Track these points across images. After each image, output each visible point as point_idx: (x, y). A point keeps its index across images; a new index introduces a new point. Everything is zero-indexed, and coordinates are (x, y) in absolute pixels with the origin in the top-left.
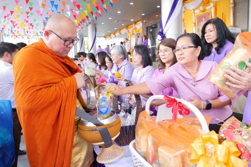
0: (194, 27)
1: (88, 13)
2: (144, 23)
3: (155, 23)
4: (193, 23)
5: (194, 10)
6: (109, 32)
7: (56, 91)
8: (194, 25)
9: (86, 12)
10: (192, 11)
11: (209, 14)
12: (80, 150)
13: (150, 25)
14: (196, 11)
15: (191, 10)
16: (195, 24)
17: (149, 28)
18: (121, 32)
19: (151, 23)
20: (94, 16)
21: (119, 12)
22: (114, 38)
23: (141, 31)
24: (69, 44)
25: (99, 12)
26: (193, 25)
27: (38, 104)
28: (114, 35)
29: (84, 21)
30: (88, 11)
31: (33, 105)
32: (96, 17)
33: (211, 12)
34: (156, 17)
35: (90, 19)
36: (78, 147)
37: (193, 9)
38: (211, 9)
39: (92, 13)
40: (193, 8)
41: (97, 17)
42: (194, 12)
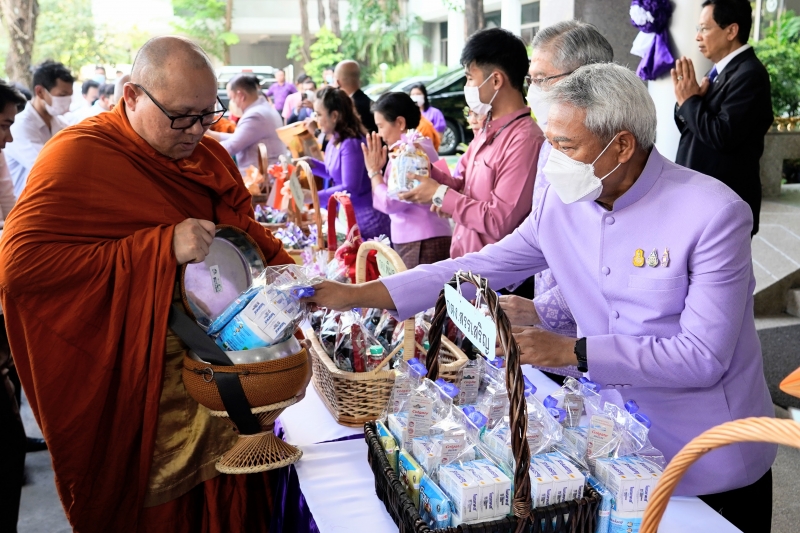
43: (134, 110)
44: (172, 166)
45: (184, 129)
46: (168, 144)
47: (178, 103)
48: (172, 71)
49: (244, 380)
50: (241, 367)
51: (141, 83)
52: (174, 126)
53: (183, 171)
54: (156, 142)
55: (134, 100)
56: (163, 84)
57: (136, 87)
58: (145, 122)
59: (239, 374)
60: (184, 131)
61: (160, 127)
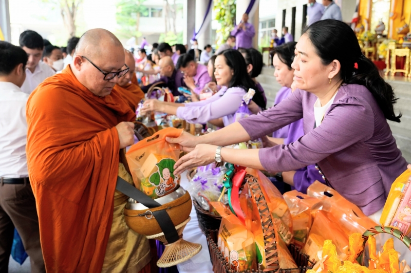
12: (124, 244)
24: (112, 77)
43: (80, 70)
44: (101, 101)
45: (109, 80)
46: (99, 89)
47: (107, 66)
48: (105, 48)
49: (169, 212)
50: (165, 205)
51: (85, 55)
52: (105, 79)
53: (107, 103)
54: (93, 88)
55: (80, 65)
56: (100, 55)
57: (82, 57)
58: (87, 77)
59: (165, 209)
60: (108, 81)
61: (97, 79)
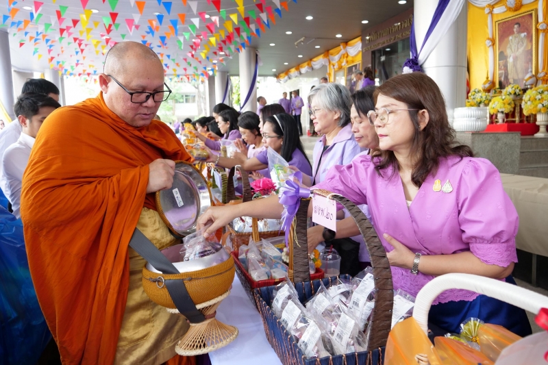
0: (491, 48)
1: (238, 21)
2: (367, 42)
3: (392, 42)
4: (489, 39)
5: (492, 7)
6: (286, 64)
7: (94, 191)
8: (491, 44)
9: (234, 17)
10: (487, 11)
11: (531, 15)
12: (153, 317)
13: (380, 47)
14: (497, 10)
15: (483, 9)
16: (493, 41)
17: (377, 55)
18: (313, 63)
19: (383, 42)
20: (253, 27)
21: (309, 18)
22: (296, 77)
23: (359, 60)
24: (145, 100)
25: (264, 16)
26: (489, 43)
27: (52, 212)
28: (296, 72)
29: (229, 38)
30: (239, 16)
31: (40, 215)
32: (257, 31)
33: (536, 10)
34: (395, 27)
35: (244, 35)
36: (149, 310)
37: (489, 5)
38: (537, 4)
39: (247, 20)
40: (489, 3)
41: (260, 29)
42: (491, 12)
